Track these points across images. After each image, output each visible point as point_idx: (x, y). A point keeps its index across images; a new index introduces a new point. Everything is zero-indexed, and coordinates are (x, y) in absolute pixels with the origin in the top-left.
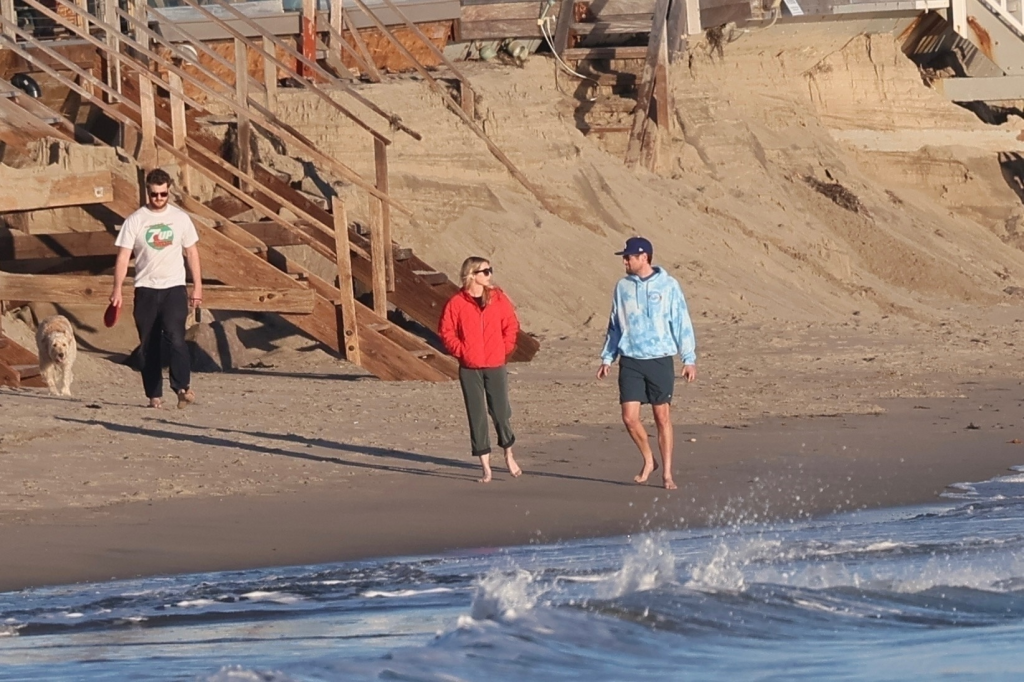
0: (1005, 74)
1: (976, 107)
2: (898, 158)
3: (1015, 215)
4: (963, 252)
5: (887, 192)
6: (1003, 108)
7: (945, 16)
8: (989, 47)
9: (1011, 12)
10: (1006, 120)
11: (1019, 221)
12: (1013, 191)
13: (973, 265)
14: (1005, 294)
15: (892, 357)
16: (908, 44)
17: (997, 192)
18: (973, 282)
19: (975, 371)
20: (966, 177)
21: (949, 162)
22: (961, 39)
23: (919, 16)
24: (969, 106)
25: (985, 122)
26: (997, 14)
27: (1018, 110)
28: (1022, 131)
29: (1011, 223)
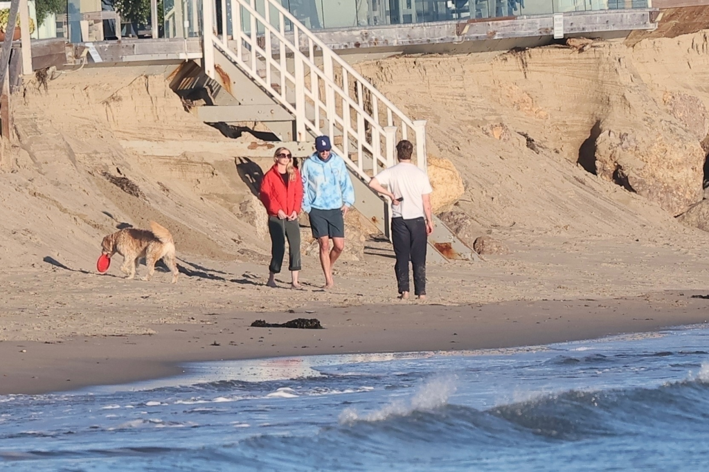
0: (240, 104)
1: (221, 126)
2: (166, 160)
3: (247, 200)
4: (210, 225)
5: (159, 183)
6: (238, 127)
7: (199, 63)
8: (229, 85)
9: (244, 61)
10: (241, 135)
11: (249, 204)
12: (245, 183)
13: (217, 234)
14: (239, 254)
15: (161, 296)
16: (174, 83)
17: (233, 184)
18: (217, 245)
19: (218, 306)
20: (213, 174)
21: (201, 163)
22: (210, 79)
23: (182, 64)
24: (216, 125)
25: (226, 136)
26: (235, 63)
27: (249, 129)
28: (252, 143)
29: (244, 206)
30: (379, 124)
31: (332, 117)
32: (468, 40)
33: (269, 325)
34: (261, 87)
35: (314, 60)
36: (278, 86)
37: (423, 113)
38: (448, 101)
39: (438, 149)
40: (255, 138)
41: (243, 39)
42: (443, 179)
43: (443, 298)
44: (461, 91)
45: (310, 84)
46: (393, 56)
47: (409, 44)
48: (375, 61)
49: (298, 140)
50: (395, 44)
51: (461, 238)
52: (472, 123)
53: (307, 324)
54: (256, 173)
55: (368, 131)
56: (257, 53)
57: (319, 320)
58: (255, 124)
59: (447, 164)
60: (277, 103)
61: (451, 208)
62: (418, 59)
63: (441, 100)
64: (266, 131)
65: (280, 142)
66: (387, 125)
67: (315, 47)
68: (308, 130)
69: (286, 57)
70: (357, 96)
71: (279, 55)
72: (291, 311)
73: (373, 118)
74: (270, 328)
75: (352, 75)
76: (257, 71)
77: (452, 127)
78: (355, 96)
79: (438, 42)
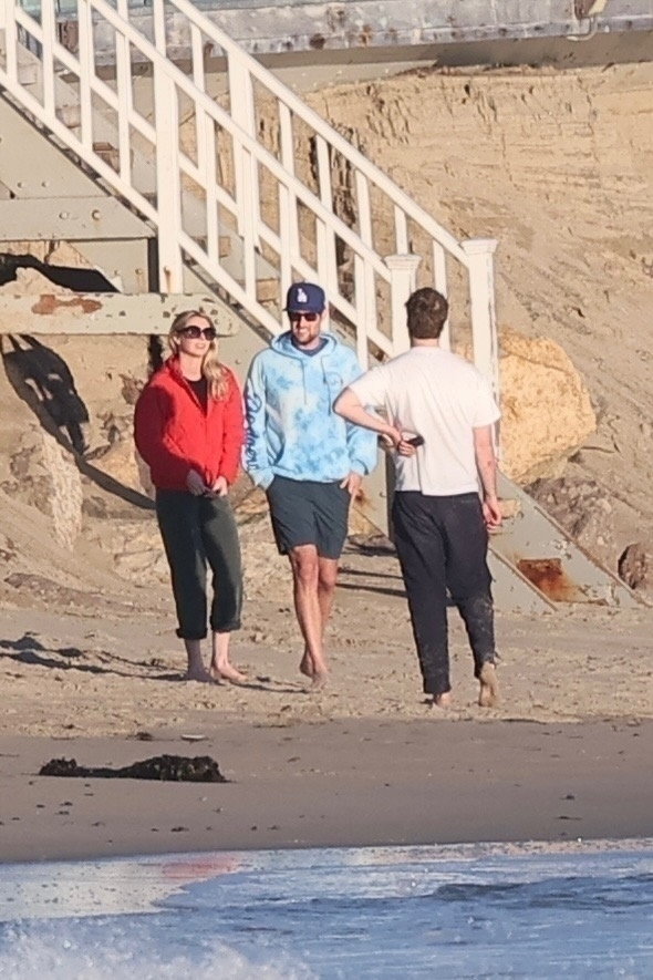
0: (12, 196)
3: (28, 446)
6: (7, 256)
9: (24, 85)
10: (14, 277)
11: (33, 457)
12: (24, 402)
14: (8, 586)
27: (35, 259)
28: (43, 297)
29: (21, 461)
30: (374, 247)
31: (252, 229)
32: (607, 30)
33: (84, 773)
34: (68, 152)
35: (206, 81)
36: (111, 148)
37: (490, 221)
38: (554, 188)
39: (527, 313)
40: (52, 285)
41: (19, 26)
42: (539, 392)
43: (537, 702)
44: (588, 163)
45: (194, 143)
46: (412, 72)
47: (451, 39)
48: (364, 85)
49: (163, 288)
50: (415, 38)
51: (586, 546)
52: (615, 245)
53: (186, 771)
54: (55, 377)
55: (345, 267)
56: (58, 65)
57: (215, 758)
58: (52, 248)
59: (552, 354)
60: (109, 194)
61: (561, 469)
62: (477, 79)
63: (536, 186)
64: (81, 266)
65: (115, 295)
66: (395, 252)
67: (208, 47)
68: (189, 262)
69: (133, 73)
70: (316, 176)
71: (114, 68)
72: (144, 737)
73: (358, 233)
74: (88, 780)
75: (302, 121)
76: (58, 111)
77: (564, 257)
78: (310, 174)
79: (526, 35)
